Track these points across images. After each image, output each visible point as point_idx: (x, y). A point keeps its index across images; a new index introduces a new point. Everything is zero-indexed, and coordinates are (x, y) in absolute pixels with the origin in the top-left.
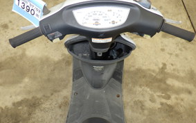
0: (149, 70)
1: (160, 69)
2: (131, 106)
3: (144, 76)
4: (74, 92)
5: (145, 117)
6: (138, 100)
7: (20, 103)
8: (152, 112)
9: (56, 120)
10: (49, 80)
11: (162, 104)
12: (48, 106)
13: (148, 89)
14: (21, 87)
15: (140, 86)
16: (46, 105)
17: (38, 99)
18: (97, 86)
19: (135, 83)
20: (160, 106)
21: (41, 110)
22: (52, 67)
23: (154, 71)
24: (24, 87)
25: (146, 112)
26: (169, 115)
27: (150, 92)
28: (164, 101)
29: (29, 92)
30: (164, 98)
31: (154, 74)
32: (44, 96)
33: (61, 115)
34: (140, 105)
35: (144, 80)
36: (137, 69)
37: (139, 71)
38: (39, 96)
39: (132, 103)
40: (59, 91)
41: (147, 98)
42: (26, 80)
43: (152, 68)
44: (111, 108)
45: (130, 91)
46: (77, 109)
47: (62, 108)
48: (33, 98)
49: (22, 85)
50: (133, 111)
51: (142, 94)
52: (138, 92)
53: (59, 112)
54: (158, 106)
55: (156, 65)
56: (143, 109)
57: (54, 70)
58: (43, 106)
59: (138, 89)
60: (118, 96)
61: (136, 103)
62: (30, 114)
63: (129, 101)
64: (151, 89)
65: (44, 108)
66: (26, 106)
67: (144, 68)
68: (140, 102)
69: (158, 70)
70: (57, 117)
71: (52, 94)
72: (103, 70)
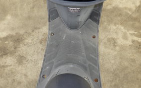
0: (126, 8)
1: (136, 8)
2: (105, 43)
3: (120, 15)
4: (50, 32)
5: (116, 53)
6: (112, 38)
7: (6, 38)
8: (123, 48)
9: (38, 53)
10: (29, 18)
11: (133, 41)
12: (30, 41)
13: (122, 28)
14: (5, 24)
15: (115, 24)
16: (28, 40)
17: (21, 35)
18: (74, 27)
19: (110, 22)
20: (131, 43)
21: (25, 45)
22: (31, 5)
23: (130, 10)
24: (8, 24)
25: (117, 48)
26: (138, 52)
27: (124, 31)
28: (135, 38)
29: (13, 29)
30: (136, 35)
31: (130, 13)
32: (26, 32)
33: (42, 49)
34: (113, 42)
35: (119, 18)
36: (114, 7)
37: (116, 9)
38: (22, 32)
39: (105, 40)
40: (39, 28)
41: (120, 35)
42: (9, 17)
43: (129, 7)
44: (87, 48)
45: (105, 29)
46: (54, 49)
47: (43, 43)
48: (17, 34)
49: (6, 22)
50: (106, 47)
51: (116, 32)
52: (112, 30)
53: (41, 46)
54: (129, 43)
55: (134, 3)
56: (115, 46)
57: (33, 8)
58: (26, 41)
59: (113, 27)
60: (94, 37)
61: (109, 40)
62: (15, 48)
63: (103, 38)
64: (125, 27)
65: (27, 43)
66: (11, 41)
67: (121, 6)
68: (114, 39)
69: (134, 9)
70: (39, 51)
71: (33, 31)
72: (79, 12)
